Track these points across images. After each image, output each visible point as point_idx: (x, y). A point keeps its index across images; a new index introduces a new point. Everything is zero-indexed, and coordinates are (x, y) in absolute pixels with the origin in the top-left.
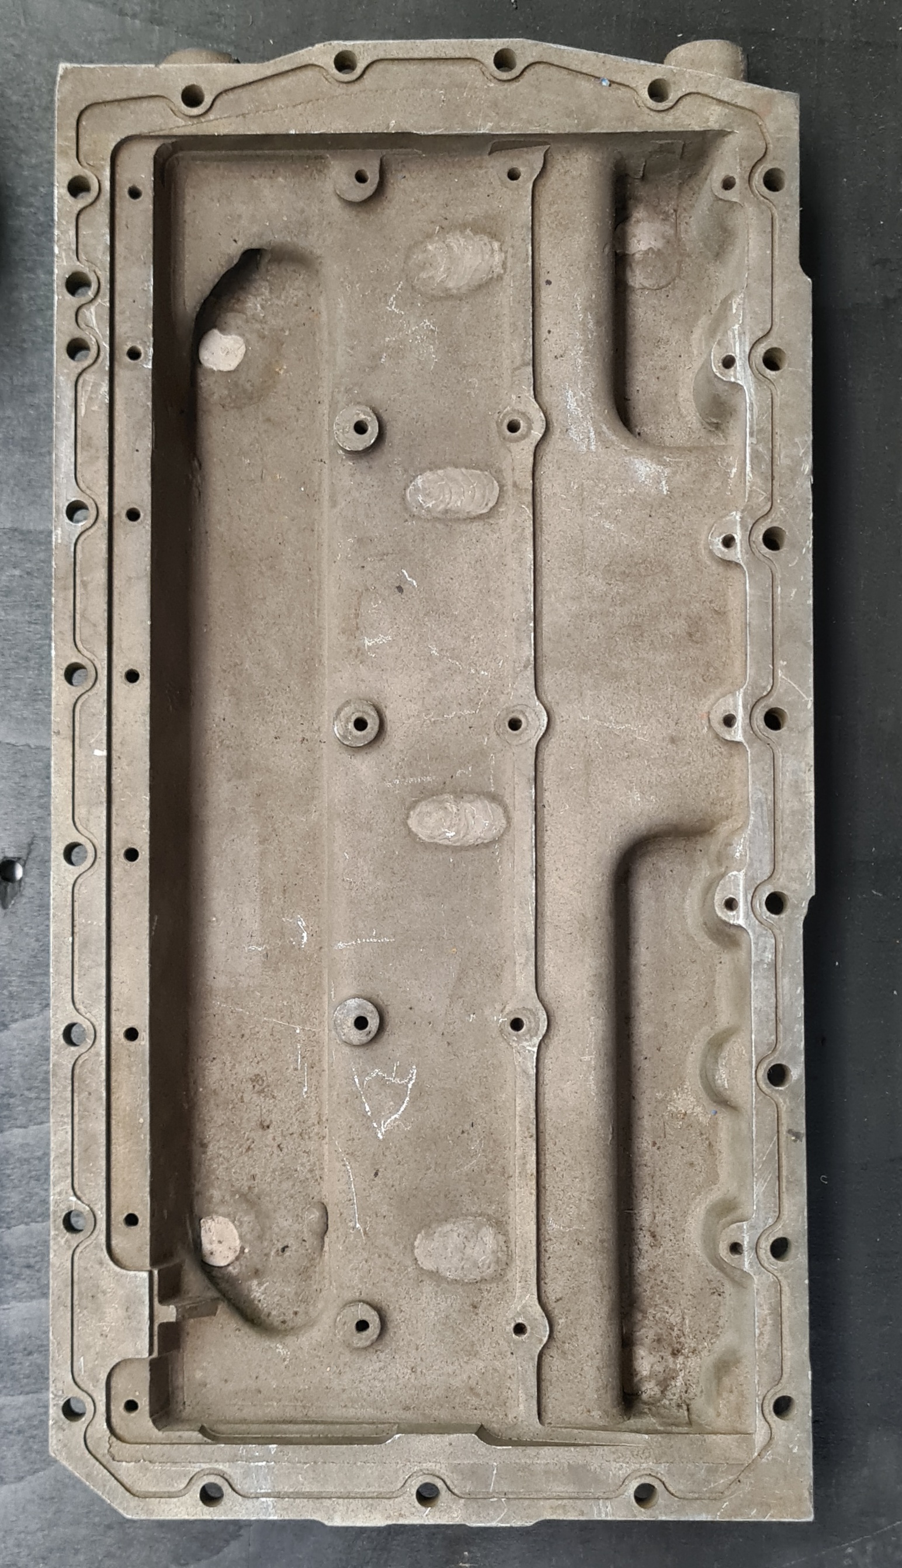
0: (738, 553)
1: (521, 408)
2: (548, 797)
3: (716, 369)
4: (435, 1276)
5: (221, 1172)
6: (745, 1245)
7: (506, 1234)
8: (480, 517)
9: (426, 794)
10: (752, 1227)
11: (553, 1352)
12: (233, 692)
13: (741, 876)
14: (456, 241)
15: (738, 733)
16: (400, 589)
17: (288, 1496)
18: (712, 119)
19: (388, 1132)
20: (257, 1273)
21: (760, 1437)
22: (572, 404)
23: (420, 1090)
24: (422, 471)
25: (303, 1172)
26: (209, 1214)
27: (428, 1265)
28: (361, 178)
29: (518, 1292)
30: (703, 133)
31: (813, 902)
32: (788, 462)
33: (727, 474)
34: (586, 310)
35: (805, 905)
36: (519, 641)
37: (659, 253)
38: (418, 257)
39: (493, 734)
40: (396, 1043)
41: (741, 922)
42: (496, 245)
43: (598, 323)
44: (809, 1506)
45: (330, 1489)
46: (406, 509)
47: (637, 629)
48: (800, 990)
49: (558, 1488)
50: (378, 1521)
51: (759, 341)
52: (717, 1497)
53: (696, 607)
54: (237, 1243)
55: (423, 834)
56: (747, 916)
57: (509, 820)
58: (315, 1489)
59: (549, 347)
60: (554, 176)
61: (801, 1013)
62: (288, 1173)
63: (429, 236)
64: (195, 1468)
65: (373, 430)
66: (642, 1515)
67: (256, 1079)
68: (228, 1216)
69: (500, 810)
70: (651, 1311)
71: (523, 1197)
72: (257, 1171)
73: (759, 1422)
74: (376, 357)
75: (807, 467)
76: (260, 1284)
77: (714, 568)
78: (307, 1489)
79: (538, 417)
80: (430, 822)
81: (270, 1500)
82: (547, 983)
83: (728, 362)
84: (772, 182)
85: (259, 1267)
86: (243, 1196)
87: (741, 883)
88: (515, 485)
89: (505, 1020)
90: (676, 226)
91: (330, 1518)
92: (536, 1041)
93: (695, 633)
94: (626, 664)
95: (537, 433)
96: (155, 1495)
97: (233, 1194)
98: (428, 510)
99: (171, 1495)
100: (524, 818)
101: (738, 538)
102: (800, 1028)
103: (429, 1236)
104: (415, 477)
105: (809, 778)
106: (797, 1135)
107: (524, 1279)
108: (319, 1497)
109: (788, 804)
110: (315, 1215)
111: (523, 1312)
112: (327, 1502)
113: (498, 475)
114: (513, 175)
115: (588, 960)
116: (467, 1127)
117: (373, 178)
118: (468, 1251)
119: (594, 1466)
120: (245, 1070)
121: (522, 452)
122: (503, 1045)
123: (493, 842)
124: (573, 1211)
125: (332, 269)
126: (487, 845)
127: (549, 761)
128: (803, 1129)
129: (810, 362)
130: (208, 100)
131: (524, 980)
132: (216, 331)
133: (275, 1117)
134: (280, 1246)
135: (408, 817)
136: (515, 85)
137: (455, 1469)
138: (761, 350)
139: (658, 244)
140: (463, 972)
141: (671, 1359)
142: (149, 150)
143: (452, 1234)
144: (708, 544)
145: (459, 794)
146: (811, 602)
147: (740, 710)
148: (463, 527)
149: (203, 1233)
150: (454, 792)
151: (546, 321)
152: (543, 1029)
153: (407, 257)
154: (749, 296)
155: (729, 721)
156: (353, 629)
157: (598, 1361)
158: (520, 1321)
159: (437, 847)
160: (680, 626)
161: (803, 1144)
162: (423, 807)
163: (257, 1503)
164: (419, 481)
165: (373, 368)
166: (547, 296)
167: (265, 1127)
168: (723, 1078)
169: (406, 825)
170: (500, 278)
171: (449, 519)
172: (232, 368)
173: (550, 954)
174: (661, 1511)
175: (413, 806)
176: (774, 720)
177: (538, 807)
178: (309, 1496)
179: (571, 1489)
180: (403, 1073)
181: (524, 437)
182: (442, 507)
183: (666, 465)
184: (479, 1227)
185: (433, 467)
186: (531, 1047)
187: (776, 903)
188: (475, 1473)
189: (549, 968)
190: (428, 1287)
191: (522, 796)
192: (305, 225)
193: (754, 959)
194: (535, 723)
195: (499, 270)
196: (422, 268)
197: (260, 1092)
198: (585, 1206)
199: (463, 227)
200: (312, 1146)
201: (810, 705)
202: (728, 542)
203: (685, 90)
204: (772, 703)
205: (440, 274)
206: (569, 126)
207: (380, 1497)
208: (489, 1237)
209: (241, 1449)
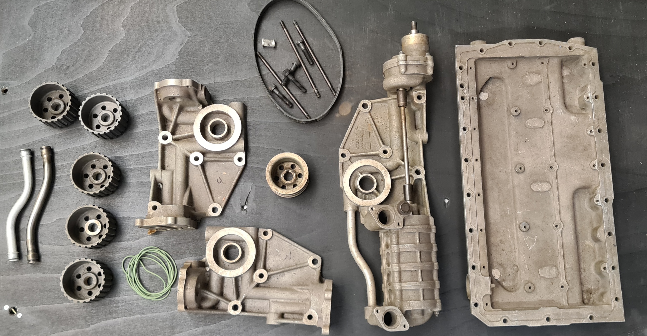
0: (593, 134)
1: (548, 107)
2: (559, 181)
3: (585, 99)
4: (544, 277)
5: (495, 260)
6: (607, 267)
7: (558, 268)
8: (541, 128)
9: (535, 182)
10: (608, 264)
11: (569, 291)
12: (491, 163)
13: (599, 195)
14: (532, 75)
15: (596, 168)
16: (526, 142)
17: (520, 320)
18: (581, 53)
19: (532, 249)
20: (504, 280)
21: (613, 305)
22: (557, 106)
23: (538, 241)
24: (528, 119)
25: (512, 259)
26: (493, 268)
27: (542, 275)
28: (513, 64)
29: (562, 279)
30: (579, 56)
31: (614, 200)
32: (601, 116)
33: (589, 119)
34: (558, 88)
35: (612, 200)
36: (551, 151)
37: (568, 75)
38: (524, 78)
39: (547, 170)
40: (532, 232)
41: (600, 204)
42: (540, 76)
43: (561, 90)
44: (624, 318)
45: (529, 319)
46: (526, 126)
47: (574, 149)
48: (613, 217)
49: (574, 317)
50: (539, 325)
51: (593, 94)
52: (606, 317)
53: (585, 144)
54: (500, 274)
55: (534, 189)
56: (601, 203)
57: (551, 186)
58: (526, 319)
59: (552, 95)
60: (550, 63)
61: (613, 222)
62: (509, 260)
63: (526, 74)
64: (501, 316)
65: (519, 111)
66: (591, 322)
67: (501, 241)
68: (497, 269)
69: (550, 184)
70: (585, 285)
71: (561, 260)
72: (502, 259)
73: (612, 302)
74: (517, 97)
75: (605, 117)
76: (505, 282)
77: (588, 136)
78: (524, 319)
79: (551, 108)
80: (536, 187)
81: (517, 322)
82: (562, 218)
83: (588, 98)
84: (593, 64)
85: (504, 279)
86: (500, 264)
87: (600, 197)
88: (548, 121)
89: (554, 225)
90: (571, 70)
91: (529, 325)
92: (561, 229)
93: (585, 149)
94: (572, 155)
95: (551, 112)
96: (494, 321)
97: (498, 264)
98: (530, 126)
99: (497, 321)
100: (555, 186)
101: (593, 131)
102: (614, 224)
103: (542, 269)
104: (527, 120)
105: (611, 176)
106: (615, 245)
107: (563, 277)
108: (526, 320)
109: (607, 181)
110: (516, 268)
111: (563, 283)
112: (528, 322)
113: (544, 120)
114: (542, 63)
115: (570, 213)
116: (548, 247)
117: (515, 64)
118: (550, 272)
119: (581, 313)
120: (499, 239)
121: (549, 115)
122: (554, 230)
123: (549, 190)
124: (571, 263)
125: (507, 81)
126: (547, 191)
127: (559, 174)
128: (616, 244)
129: (604, 97)
130: (485, 51)
131: (558, 217)
132: (482, 92)
133: (506, 248)
134: (508, 275)
135: (531, 186)
136: (543, 47)
137: (554, 314)
138: (594, 95)
139: (568, 74)
140: (544, 217)
141: (590, 295)
142: (474, 60)
143: (547, 269)
144: (587, 132)
145: (541, 182)
146: (608, 142)
147: (596, 163)
148: (537, 129)
149: (492, 273)
150: (540, 181)
151: (551, 90)
152: (562, 227)
153: (522, 78)
154: (591, 86)
155: (594, 166)
156: (517, 150)
157: (578, 293)
158: (562, 285)
159: (537, 192)
160: (582, 148)
161: (616, 247)
162: (534, 184)
163: (515, 322)
164: (528, 121)
165: (517, 99)
166: (551, 85)
167: (503, 250)
168: (598, 235)
169: (530, 188)
170: (541, 82)
171: (535, 128)
172: (486, 99)
173: (562, 212)
174: (595, 321)
175: (532, 184)
176: (603, 165)
177: (557, 183)
178: (524, 320)
179: (577, 317)
180: (534, 237)
181: (549, 112)
182: (533, 126)
183: (577, 117)
184: (552, 267)
185: (531, 118)
186: (560, 230)
187: (606, 200)
188: (557, 314)
189: (562, 215)
190: (542, 280)
191: (554, 181)
192: (501, 73)
193: (603, 211)
194: (556, 167)
195: (541, 81)
196: (525, 80)
197: (502, 243)
198: (573, 262)
199: (533, 72)
200: (513, 254)
201: (610, 162)
202: (591, 131)
203: (575, 48)
204: (602, 162)
205: (529, 81)
206: (554, 54)
207: (539, 320)
208: (554, 269)
209: (510, 312)
